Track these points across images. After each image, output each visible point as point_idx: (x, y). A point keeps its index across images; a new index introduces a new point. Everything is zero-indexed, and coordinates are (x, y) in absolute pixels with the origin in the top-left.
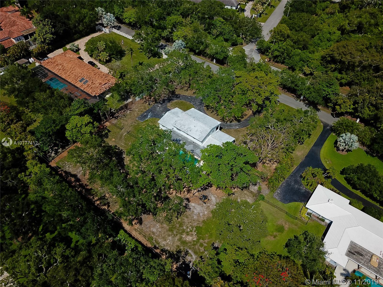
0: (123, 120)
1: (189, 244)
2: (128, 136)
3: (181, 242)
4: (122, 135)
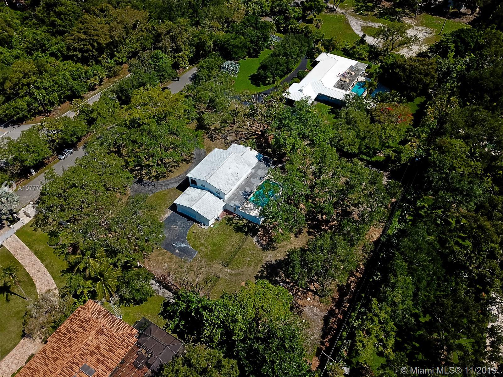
2: (233, 265)
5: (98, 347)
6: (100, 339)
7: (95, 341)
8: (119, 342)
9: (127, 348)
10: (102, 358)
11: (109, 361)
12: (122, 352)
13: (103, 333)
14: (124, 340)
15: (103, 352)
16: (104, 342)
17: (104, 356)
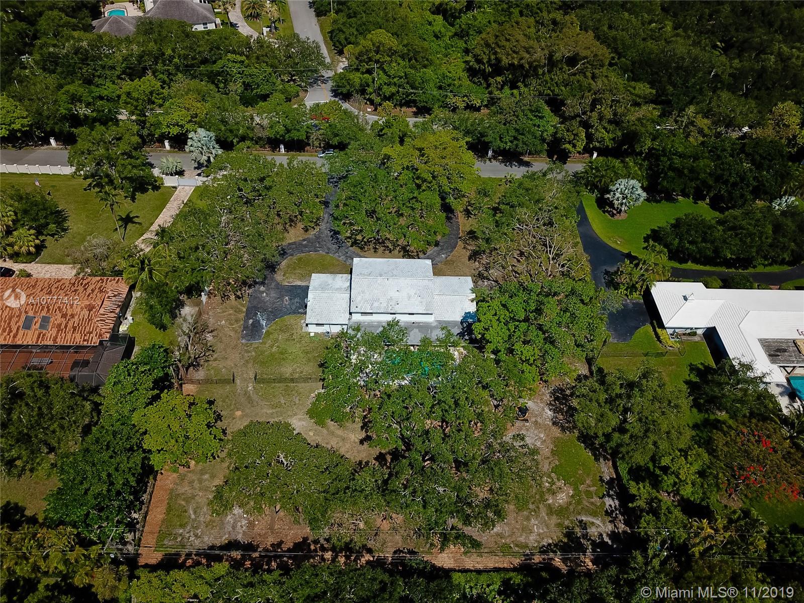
0: (215, 360)
1: (571, 507)
2: (262, 388)
3: (557, 515)
4: (246, 393)
5: (73, 316)
6: (83, 313)
7: (79, 309)
8: (87, 330)
9: (84, 340)
10: (63, 326)
11: (63, 335)
12: (78, 340)
13: (90, 311)
14: (91, 333)
15: (70, 324)
16: (81, 317)
17: (66, 327)
